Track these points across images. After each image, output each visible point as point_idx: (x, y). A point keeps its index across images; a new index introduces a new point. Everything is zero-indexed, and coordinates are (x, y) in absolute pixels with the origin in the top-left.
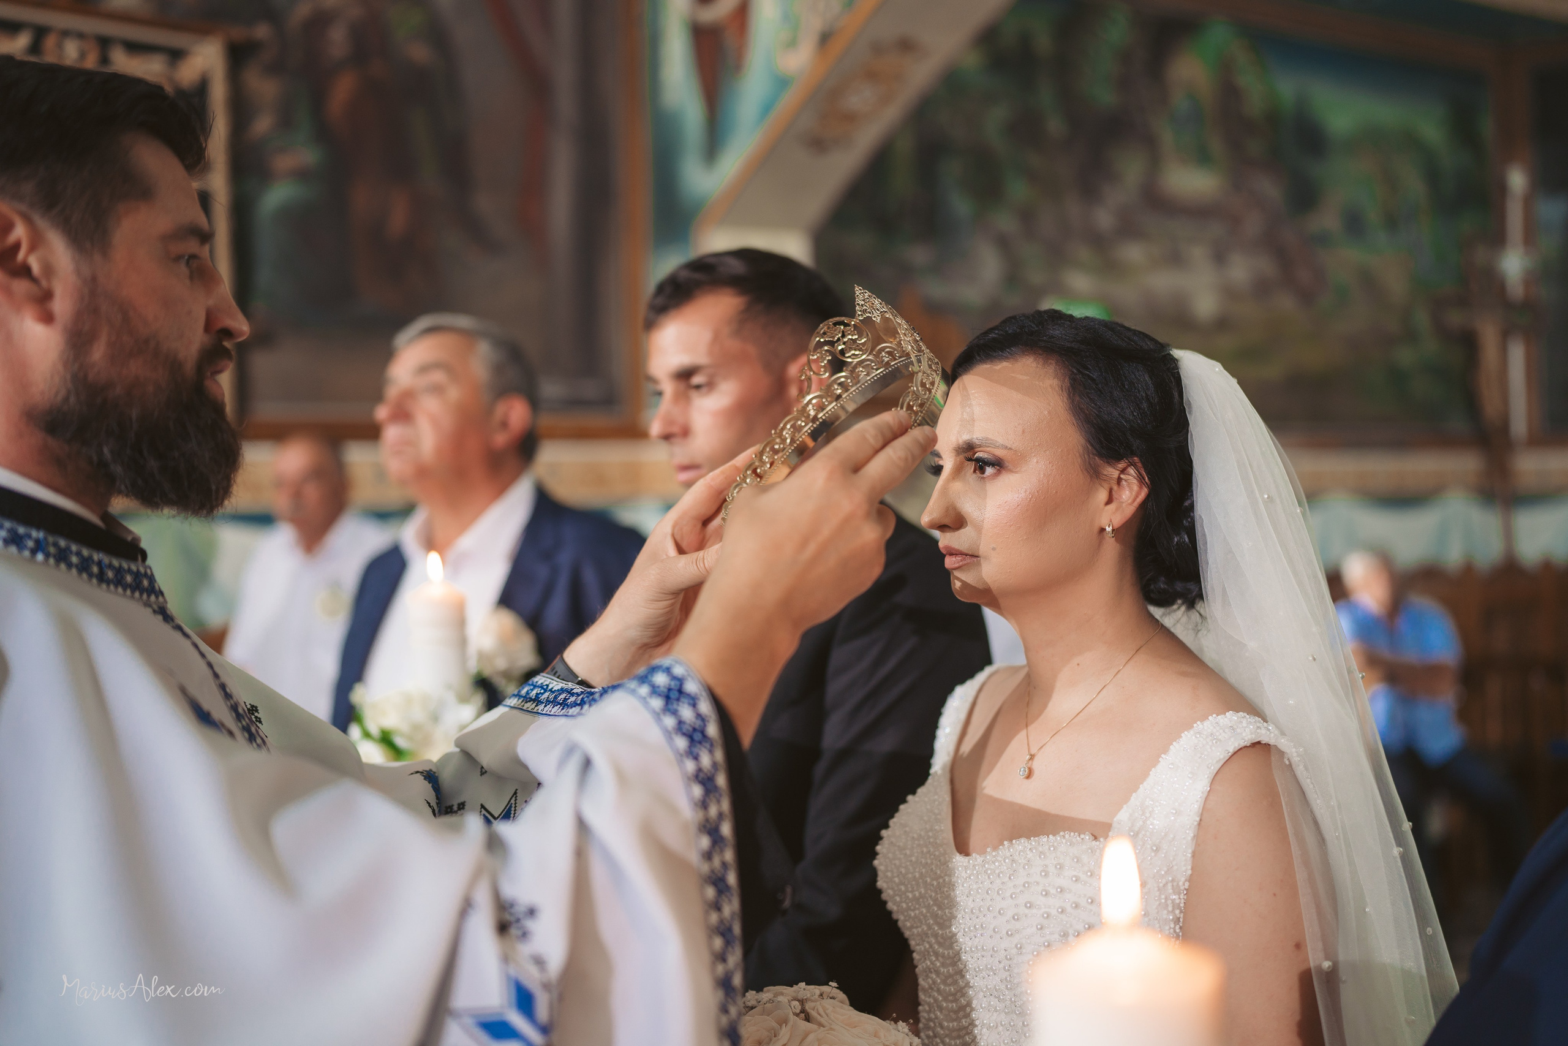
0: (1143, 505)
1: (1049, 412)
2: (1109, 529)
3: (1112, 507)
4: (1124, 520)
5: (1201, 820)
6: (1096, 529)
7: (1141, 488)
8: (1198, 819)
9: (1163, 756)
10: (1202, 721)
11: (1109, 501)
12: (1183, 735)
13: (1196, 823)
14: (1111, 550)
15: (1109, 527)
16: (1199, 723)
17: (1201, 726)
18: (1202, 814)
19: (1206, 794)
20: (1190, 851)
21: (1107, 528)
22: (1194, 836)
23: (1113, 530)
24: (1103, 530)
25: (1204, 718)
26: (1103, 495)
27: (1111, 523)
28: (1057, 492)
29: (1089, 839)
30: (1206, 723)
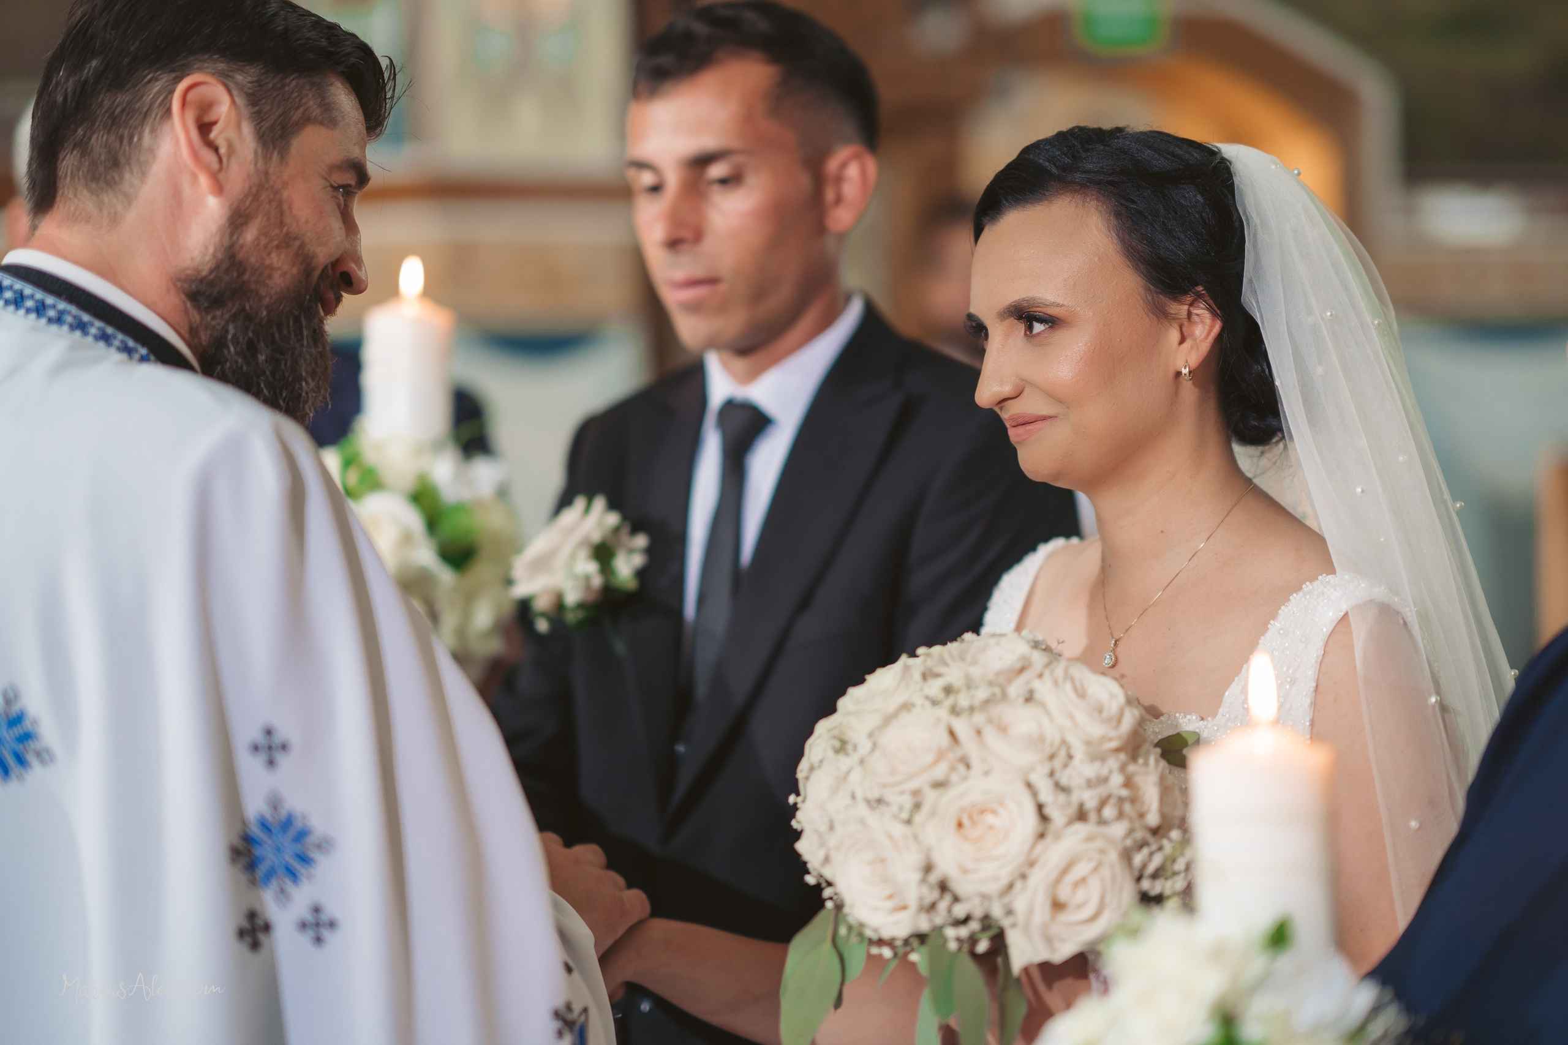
0: (1219, 338)
1: (1099, 258)
2: (1185, 371)
3: (1185, 345)
4: (1201, 359)
5: (1317, 686)
6: (1171, 374)
7: (1213, 320)
8: (1314, 684)
9: (1272, 622)
10: (1311, 581)
11: (1182, 340)
12: (1291, 598)
13: (1312, 689)
14: (1189, 392)
15: (1185, 368)
16: (1308, 583)
17: (1310, 587)
18: (1318, 680)
19: (1321, 657)
20: (1308, 719)
21: (1183, 369)
22: (1311, 703)
23: (1190, 372)
24: (1178, 374)
25: (1313, 579)
26: (1174, 335)
27: (1187, 364)
28: (1121, 340)
29: (1196, 719)
30: (1316, 583)
